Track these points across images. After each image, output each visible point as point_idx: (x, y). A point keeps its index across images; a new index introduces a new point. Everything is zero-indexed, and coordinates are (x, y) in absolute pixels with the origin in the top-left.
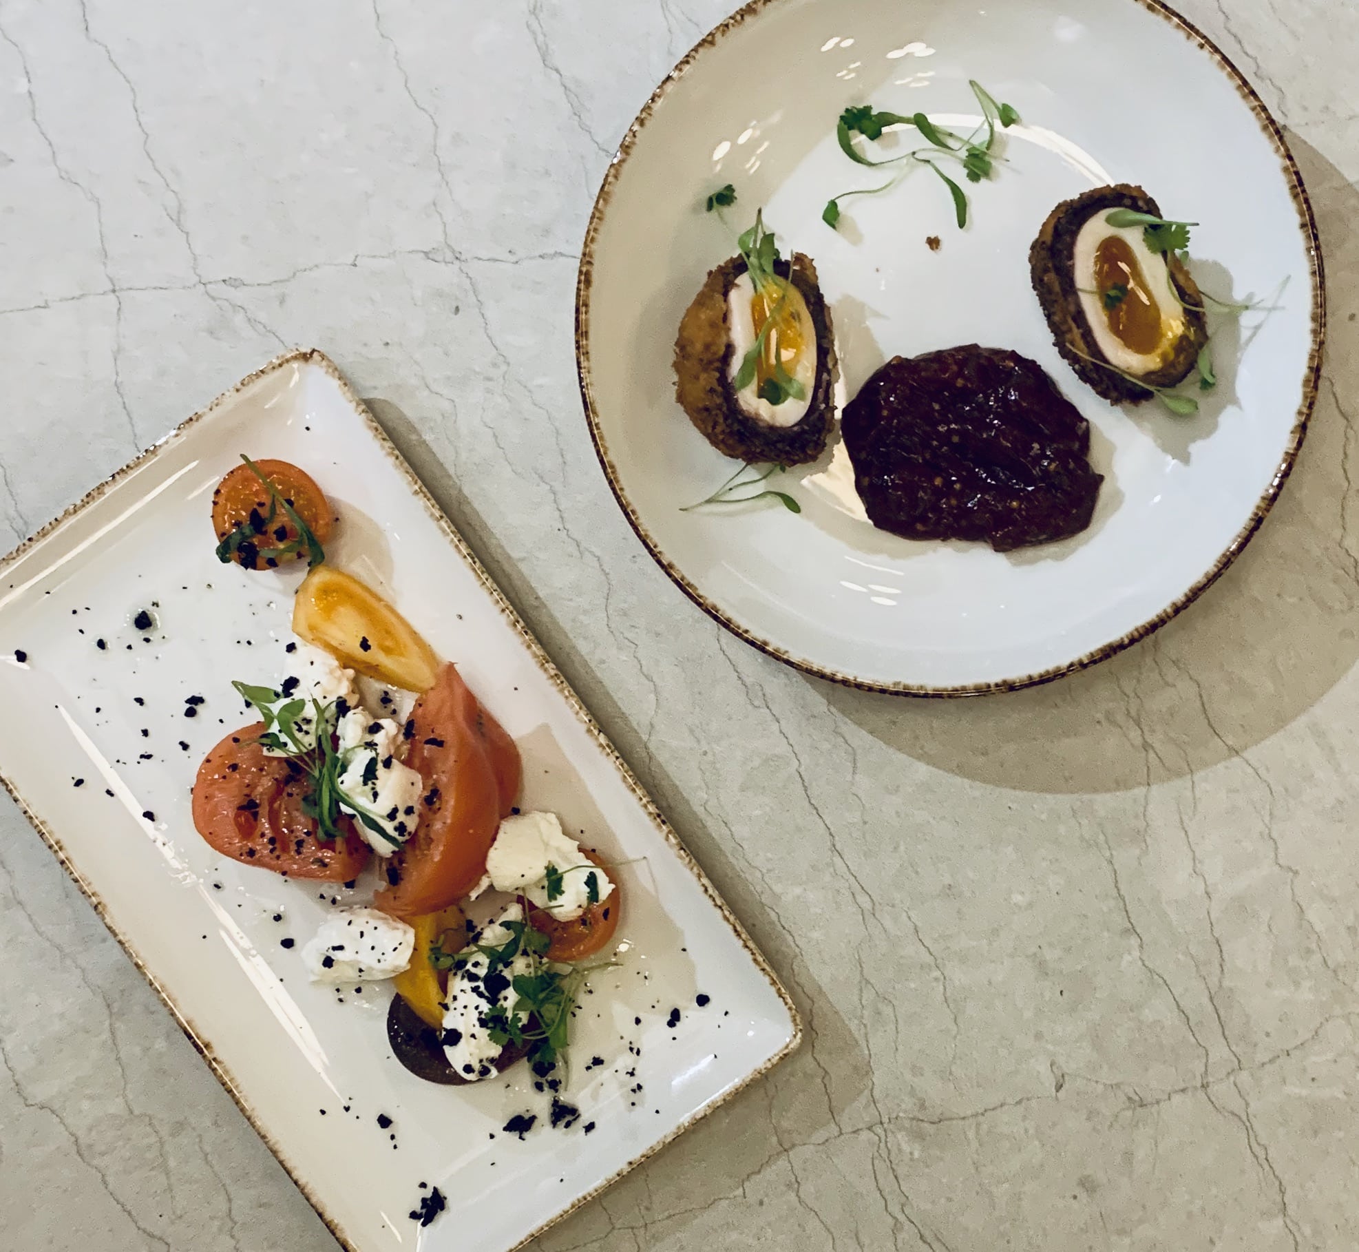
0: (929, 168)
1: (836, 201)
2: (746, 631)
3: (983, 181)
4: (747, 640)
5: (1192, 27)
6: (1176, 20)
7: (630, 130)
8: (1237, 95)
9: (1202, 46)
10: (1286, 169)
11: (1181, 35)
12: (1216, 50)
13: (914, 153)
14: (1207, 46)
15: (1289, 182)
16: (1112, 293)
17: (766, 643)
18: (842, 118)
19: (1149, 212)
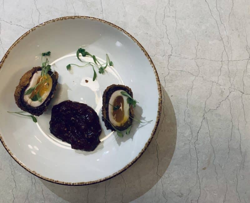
0: (92, 67)
1: (71, 65)
2: (6, 146)
3: (101, 74)
4: (5, 148)
5: (152, 62)
6: (150, 59)
7: (29, 31)
8: (156, 80)
9: (152, 67)
10: (159, 99)
11: (150, 63)
12: (155, 69)
13: (90, 63)
14: (154, 67)
15: (159, 102)
16: (116, 107)
17: (9, 150)
18: (79, 49)
19: (130, 95)
